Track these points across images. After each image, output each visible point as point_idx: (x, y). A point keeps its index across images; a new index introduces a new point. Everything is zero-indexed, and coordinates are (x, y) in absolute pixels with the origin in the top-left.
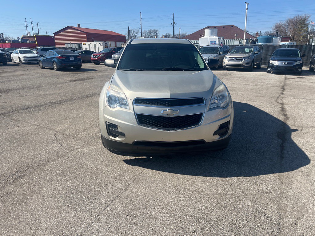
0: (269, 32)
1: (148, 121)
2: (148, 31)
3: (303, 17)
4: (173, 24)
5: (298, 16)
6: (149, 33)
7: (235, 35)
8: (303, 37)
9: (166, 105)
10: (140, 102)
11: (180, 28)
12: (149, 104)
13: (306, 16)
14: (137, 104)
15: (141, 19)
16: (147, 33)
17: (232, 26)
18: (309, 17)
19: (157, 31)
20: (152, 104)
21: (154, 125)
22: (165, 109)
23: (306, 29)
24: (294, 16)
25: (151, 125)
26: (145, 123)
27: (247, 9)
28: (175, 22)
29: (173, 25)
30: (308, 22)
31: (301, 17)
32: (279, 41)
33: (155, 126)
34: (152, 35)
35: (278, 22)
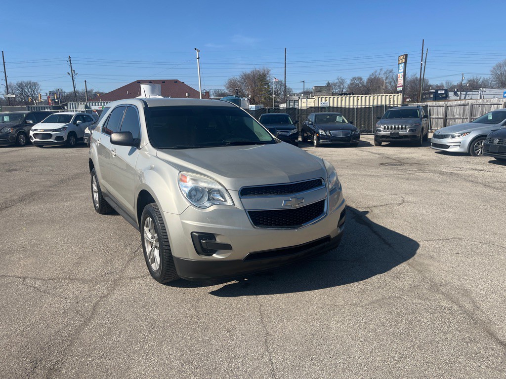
0: (218, 92)
1: (265, 219)
2: (17, 84)
3: (261, 72)
4: (70, 73)
5: (255, 70)
6: (19, 87)
7: (187, 94)
8: (265, 99)
9: (285, 193)
10: (249, 193)
11: (86, 81)
12: (262, 194)
13: (265, 71)
14: (244, 196)
15: (4, 62)
16: (16, 87)
17: (176, 81)
18: (268, 71)
19: (35, 84)
20: (266, 193)
21: (273, 224)
22: (286, 198)
23: (268, 87)
24: (251, 70)
25: (270, 225)
26: (261, 224)
27: (199, 58)
28: (74, 71)
29: (71, 75)
30: (268, 79)
31: (259, 71)
32: (248, 104)
33: (276, 225)
34: (26, 91)
35: (232, 78)
